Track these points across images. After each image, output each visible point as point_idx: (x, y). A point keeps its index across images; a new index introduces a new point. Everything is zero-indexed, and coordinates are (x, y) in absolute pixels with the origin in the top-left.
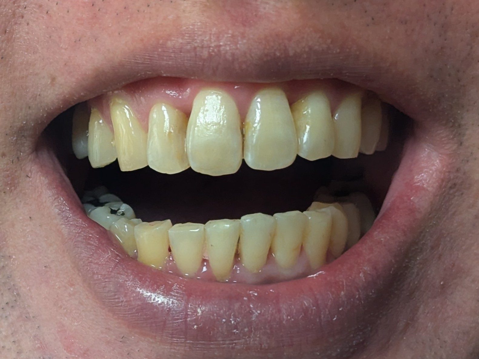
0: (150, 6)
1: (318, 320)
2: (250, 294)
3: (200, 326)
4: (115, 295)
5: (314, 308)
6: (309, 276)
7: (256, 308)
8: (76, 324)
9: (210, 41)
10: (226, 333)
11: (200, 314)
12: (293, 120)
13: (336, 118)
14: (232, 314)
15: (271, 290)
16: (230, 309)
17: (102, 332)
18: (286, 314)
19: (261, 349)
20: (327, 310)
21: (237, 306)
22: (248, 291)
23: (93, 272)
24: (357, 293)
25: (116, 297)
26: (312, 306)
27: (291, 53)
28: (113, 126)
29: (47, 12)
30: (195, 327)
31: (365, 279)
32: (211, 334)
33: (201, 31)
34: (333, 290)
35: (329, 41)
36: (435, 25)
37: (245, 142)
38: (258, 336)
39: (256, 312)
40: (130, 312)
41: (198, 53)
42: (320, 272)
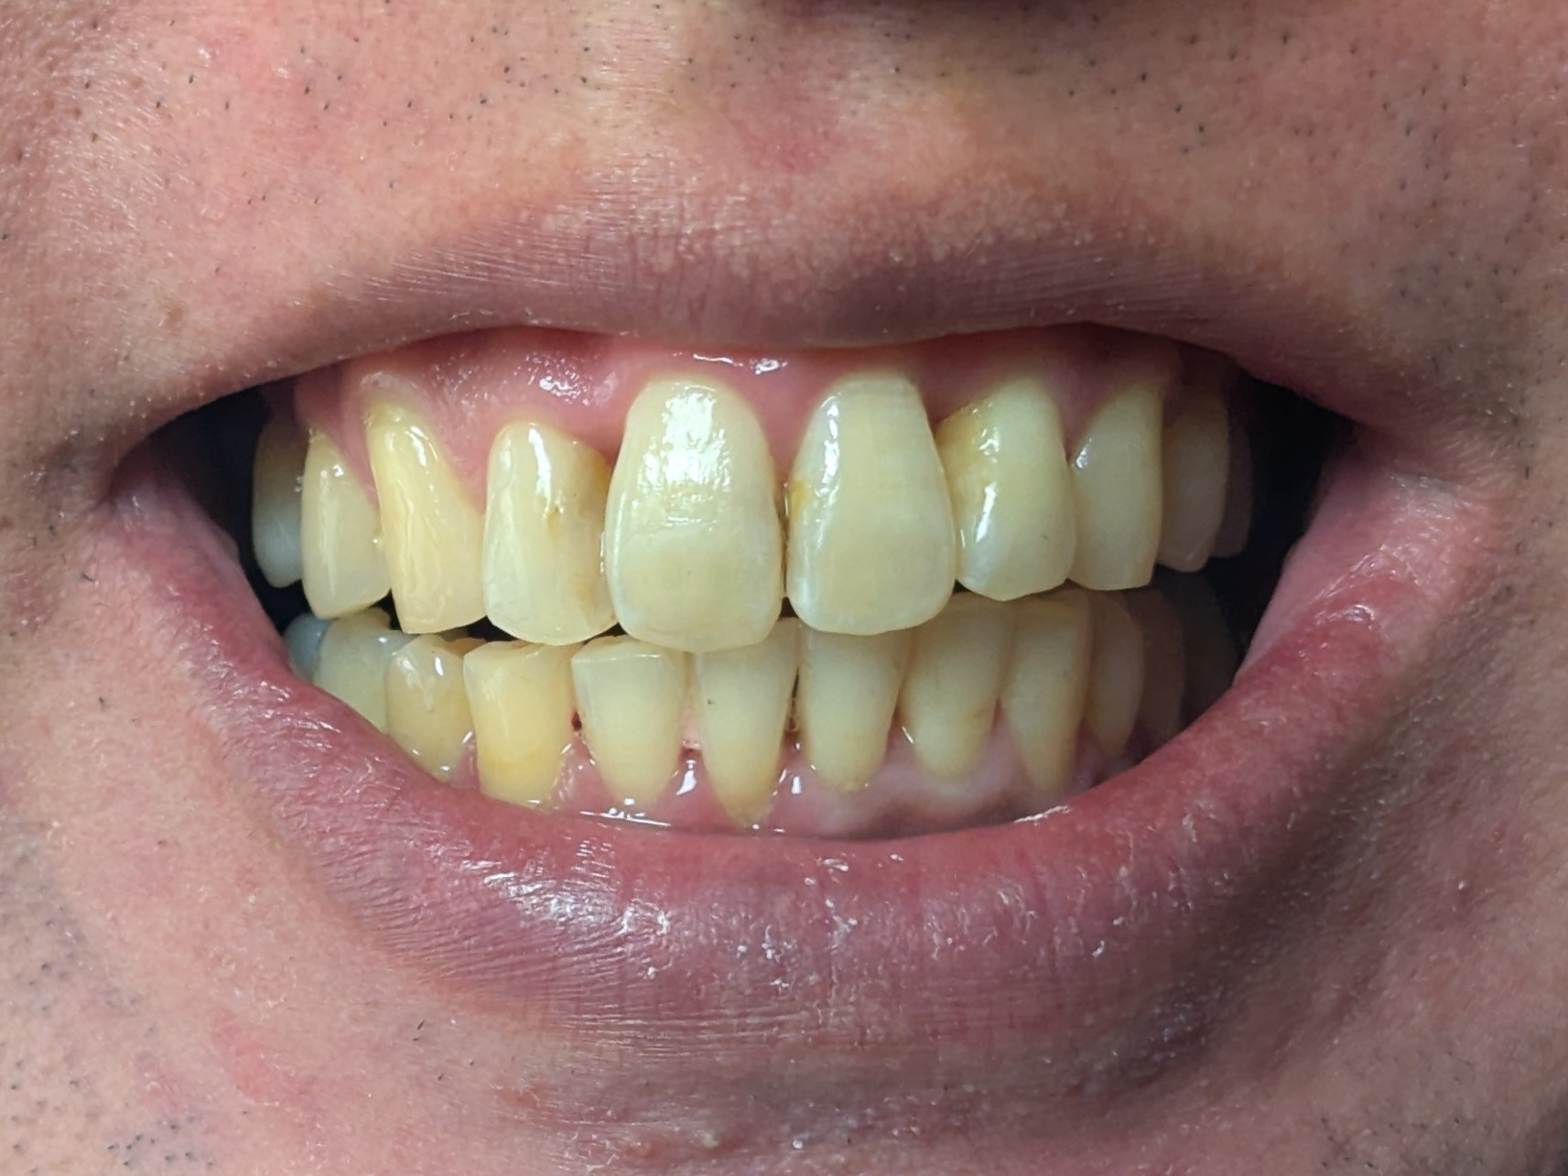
0: (490, 101)
1: (1043, 953)
2: (827, 867)
3: (665, 968)
4: (394, 891)
5: (1032, 913)
6: (1021, 820)
7: (845, 912)
8: (270, 1003)
9: (681, 218)
10: (748, 991)
11: (664, 931)
12: (942, 470)
13: (1080, 465)
14: (769, 927)
15: (894, 857)
16: (759, 914)
17: (354, 1019)
18: (940, 930)
19: (862, 1043)
20: (1072, 921)
21: (783, 903)
22: (820, 859)
23: (321, 830)
24: (1172, 875)
25: (398, 896)
26: (1022, 906)
27: (939, 253)
28: (374, 487)
29: (158, 105)
30: (651, 970)
31: (1198, 835)
32: (702, 996)
33: (650, 185)
34: (1094, 860)
35: (1059, 210)
36: (1408, 132)
37: (789, 549)
38: (852, 999)
39: (845, 921)
40: (442, 940)
41: (641, 254)
42: (1057, 809)
